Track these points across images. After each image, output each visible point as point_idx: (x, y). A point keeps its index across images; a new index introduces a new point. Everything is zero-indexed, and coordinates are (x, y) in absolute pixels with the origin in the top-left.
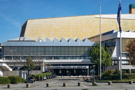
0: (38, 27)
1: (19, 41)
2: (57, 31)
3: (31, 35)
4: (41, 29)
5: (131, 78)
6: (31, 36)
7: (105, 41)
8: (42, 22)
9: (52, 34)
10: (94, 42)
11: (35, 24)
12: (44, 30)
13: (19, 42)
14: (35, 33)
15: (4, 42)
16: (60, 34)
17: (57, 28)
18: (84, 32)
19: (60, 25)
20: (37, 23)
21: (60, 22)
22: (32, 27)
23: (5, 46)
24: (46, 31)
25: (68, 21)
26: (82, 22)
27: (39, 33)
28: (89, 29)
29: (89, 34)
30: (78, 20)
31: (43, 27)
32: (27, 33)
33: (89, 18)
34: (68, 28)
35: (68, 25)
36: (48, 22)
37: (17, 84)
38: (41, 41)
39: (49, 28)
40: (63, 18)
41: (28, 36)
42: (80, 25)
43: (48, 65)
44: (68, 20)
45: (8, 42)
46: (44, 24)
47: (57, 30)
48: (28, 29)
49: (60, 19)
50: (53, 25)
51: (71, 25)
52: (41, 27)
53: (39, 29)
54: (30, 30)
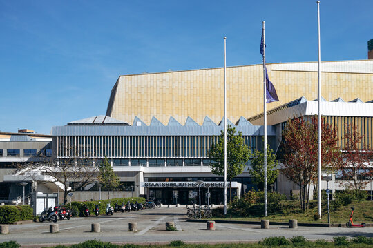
0: (142, 93)
1: (93, 124)
2: (186, 101)
3: (127, 111)
5: (288, 214)
6: (127, 114)
7: (282, 123)
8: (152, 81)
9: (174, 108)
10: (259, 127)
11: (136, 86)
12: (155, 100)
13: (90, 127)
14: (136, 107)
15: (57, 127)
16: (192, 108)
17: (186, 95)
18: (246, 103)
19: (192, 88)
20: (139, 84)
21: (192, 81)
22: (130, 93)
23: (59, 137)
24: (161, 101)
25: (210, 78)
26: (243, 81)
27: (146, 105)
28: (258, 97)
29: (258, 106)
30: (234, 76)
31: (155, 93)
32: (117, 106)
33: (258, 70)
34: (210, 95)
35: (210, 88)
36: (164, 81)
37: (16, 223)
38: (140, 125)
39: (167, 94)
40: (198, 72)
41: (120, 114)
42: (237, 87)
43: (150, 179)
44: (210, 75)
45: (70, 127)
46: (155, 87)
47: (186, 98)
48: (120, 97)
49: (192, 74)
50: (177, 89)
51: (216, 89)
52: (149, 94)
53: (146, 98)
54: (124, 99)
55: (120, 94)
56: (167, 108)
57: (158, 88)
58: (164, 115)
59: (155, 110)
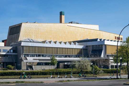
0: (30, 30)
3: (25, 36)
4: (32, 31)
8: (33, 26)
9: (39, 36)
12: (34, 33)
14: (28, 35)
16: (45, 36)
18: (60, 36)
19: (45, 29)
20: (29, 26)
21: (45, 27)
22: (26, 29)
27: (31, 34)
28: (63, 34)
31: (34, 30)
32: (21, 34)
34: (50, 32)
36: (36, 26)
39: (37, 31)
40: (47, 24)
41: (22, 37)
42: (58, 30)
44: (50, 25)
47: (43, 33)
48: (22, 31)
50: (40, 29)
54: (23, 32)
55: (22, 30)
56: (37, 36)
57: (35, 28)
58: (36, 39)
59: (34, 36)
